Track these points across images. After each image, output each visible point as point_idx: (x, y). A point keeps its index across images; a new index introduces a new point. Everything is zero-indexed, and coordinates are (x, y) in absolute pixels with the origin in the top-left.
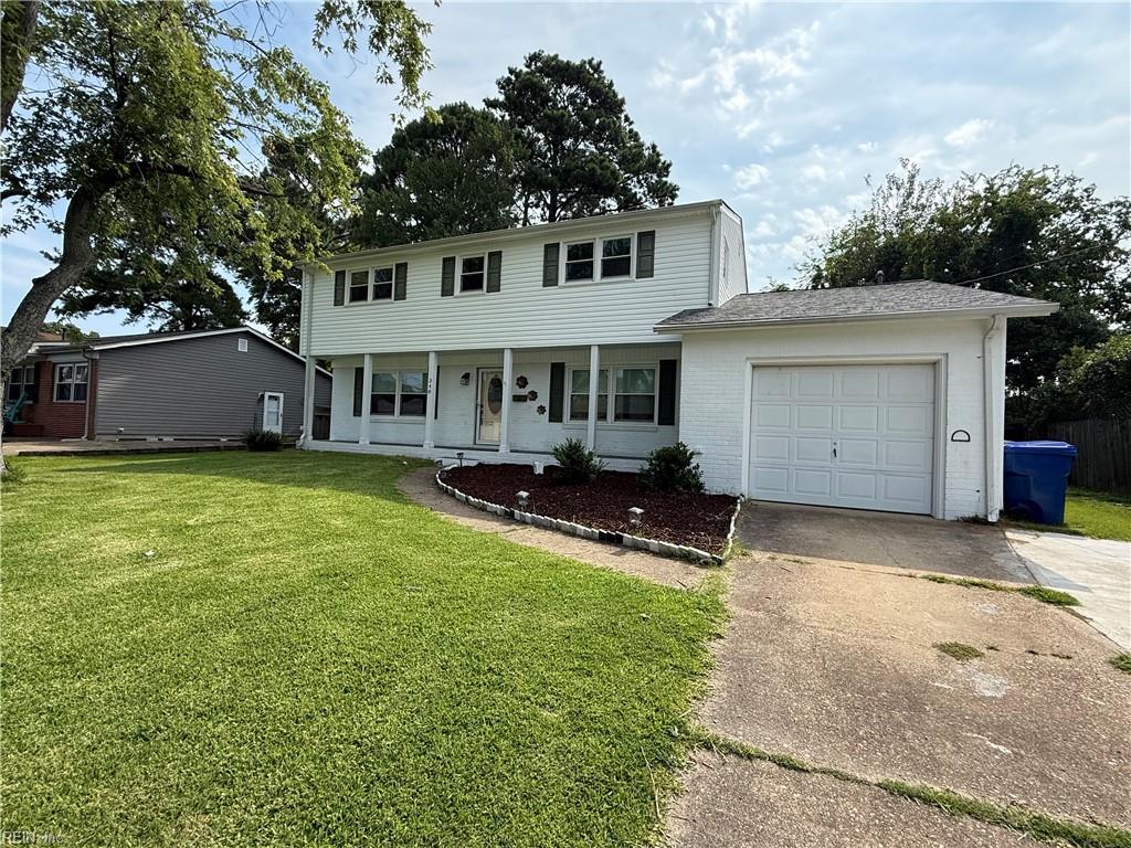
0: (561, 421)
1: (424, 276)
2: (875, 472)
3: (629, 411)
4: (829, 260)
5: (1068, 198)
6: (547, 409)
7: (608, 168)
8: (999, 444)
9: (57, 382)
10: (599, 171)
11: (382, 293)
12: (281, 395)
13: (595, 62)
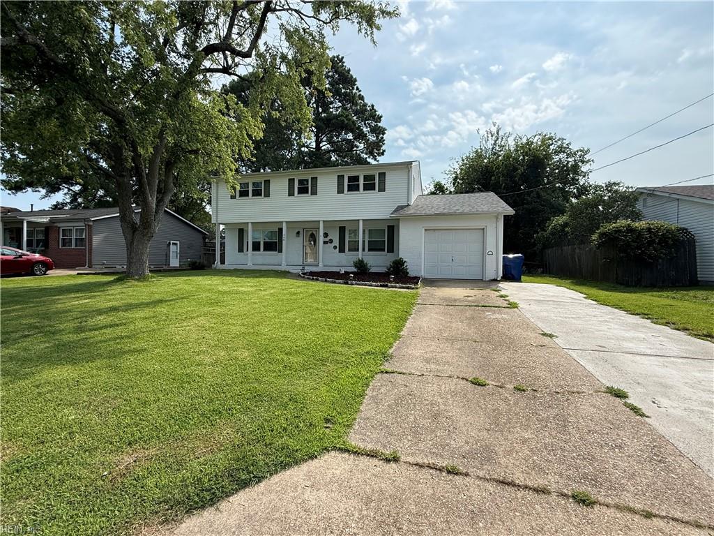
0: (344, 252)
1: (279, 186)
2: (466, 266)
3: (374, 247)
4: (462, 169)
5: (561, 147)
6: (338, 247)
7: (350, 119)
8: (501, 255)
9: (61, 237)
10: (346, 122)
11: (257, 193)
12: (178, 242)
13: (340, 57)
